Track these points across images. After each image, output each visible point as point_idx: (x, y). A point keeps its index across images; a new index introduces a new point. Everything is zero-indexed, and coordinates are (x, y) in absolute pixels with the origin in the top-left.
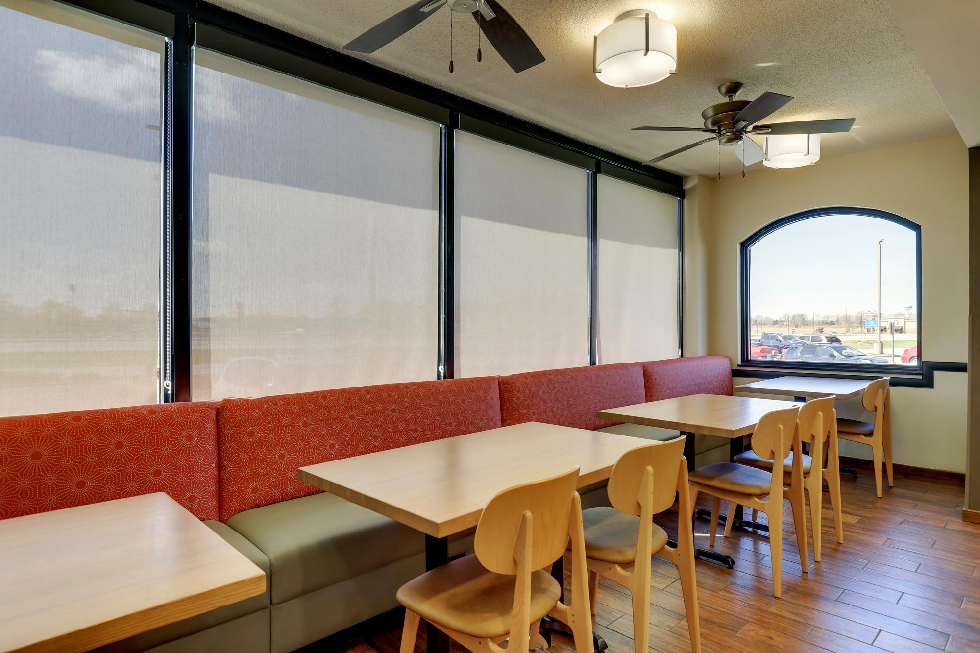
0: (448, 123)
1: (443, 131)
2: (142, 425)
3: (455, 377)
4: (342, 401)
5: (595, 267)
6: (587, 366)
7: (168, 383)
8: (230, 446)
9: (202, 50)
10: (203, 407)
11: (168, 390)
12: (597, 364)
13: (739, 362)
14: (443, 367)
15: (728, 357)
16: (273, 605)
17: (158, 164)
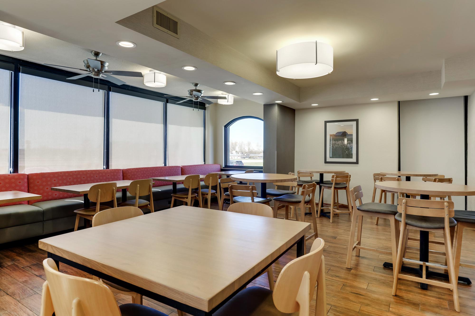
0: (107, 90)
1: (106, 93)
2: (6, 179)
3: (109, 169)
4: (67, 174)
5: (166, 134)
6: (163, 166)
7: (12, 170)
8: (32, 185)
9: (23, 74)
10: (24, 175)
11: (11, 171)
12: (167, 166)
13: (224, 166)
14: (105, 166)
15: (219, 164)
16: (44, 221)
17: (8, 107)
